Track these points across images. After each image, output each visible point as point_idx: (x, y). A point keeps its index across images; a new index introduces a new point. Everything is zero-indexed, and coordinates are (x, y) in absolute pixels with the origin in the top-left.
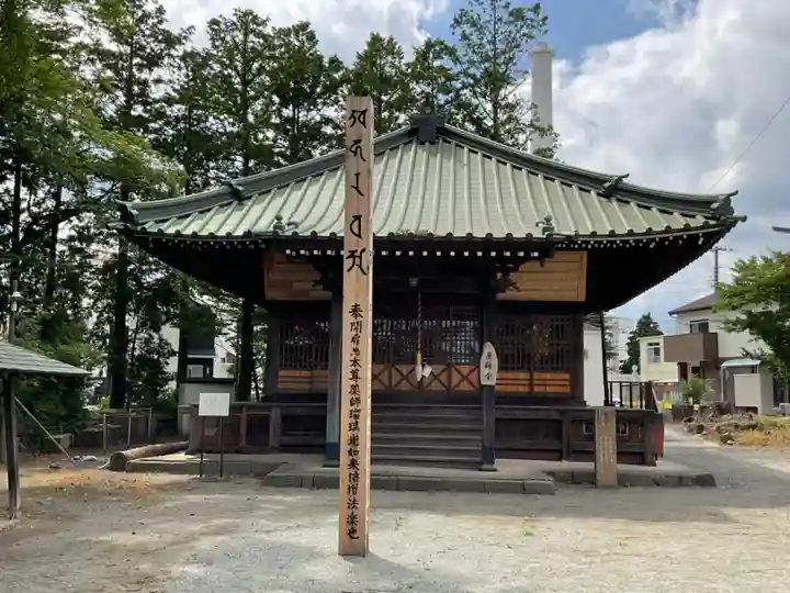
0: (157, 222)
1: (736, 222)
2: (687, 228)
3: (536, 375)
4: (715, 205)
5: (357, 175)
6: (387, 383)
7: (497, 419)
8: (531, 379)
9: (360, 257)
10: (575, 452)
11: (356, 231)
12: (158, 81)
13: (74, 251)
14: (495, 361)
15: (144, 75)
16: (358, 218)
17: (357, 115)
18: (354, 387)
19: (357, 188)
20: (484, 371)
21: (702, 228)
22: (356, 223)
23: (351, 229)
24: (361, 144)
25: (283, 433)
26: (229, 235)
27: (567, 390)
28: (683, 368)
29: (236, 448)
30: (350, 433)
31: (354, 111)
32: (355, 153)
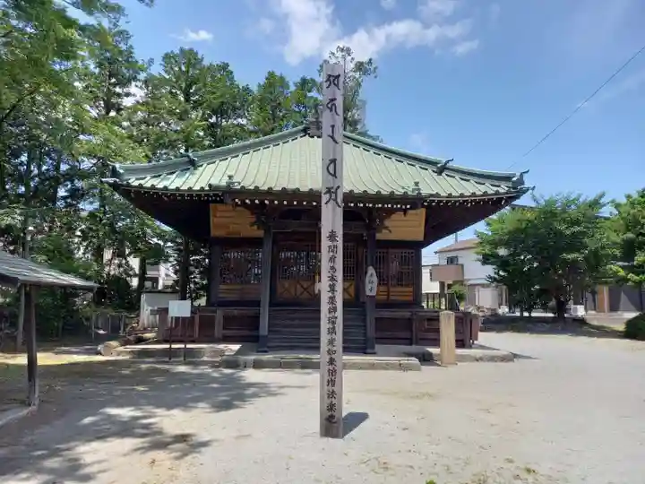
0: (137, 179)
1: (528, 190)
2: (497, 193)
3: (391, 289)
4: (514, 179)
5: (333, 127)
6: (293, 294)
7: (376, 319)
8: (388, 292)
9: (336, 193)
10: (421, 339)
11: (332, 172)
12: (128, 95)
13: (68, 205)
14: (375, 279)
15: (118, 90)
16: (333, 161)
17: (332, 79)
18: (330, 298)
19: (332, 137)
20: (368, 287)
21: (507, 193)
22: (332, 165)
23: (328, 169)
24: (335, 102)
25: (224, 328)
26: (190, 189)
27: (411, 298)
28: (442, 285)
29: (192, 339)
30: (329, 337)
31: (330, 76)
32: (331, 110)
